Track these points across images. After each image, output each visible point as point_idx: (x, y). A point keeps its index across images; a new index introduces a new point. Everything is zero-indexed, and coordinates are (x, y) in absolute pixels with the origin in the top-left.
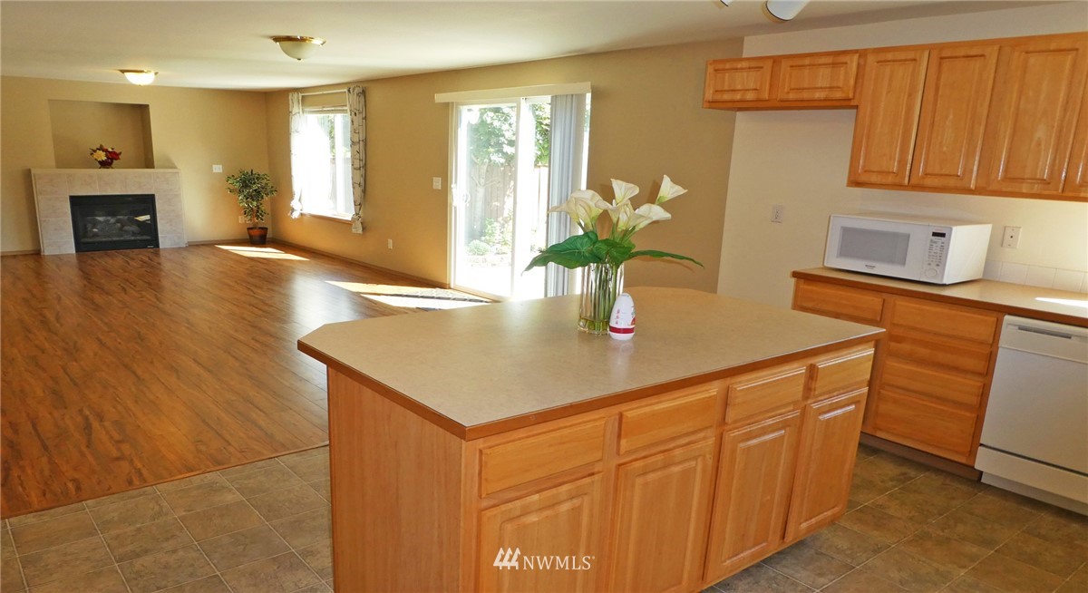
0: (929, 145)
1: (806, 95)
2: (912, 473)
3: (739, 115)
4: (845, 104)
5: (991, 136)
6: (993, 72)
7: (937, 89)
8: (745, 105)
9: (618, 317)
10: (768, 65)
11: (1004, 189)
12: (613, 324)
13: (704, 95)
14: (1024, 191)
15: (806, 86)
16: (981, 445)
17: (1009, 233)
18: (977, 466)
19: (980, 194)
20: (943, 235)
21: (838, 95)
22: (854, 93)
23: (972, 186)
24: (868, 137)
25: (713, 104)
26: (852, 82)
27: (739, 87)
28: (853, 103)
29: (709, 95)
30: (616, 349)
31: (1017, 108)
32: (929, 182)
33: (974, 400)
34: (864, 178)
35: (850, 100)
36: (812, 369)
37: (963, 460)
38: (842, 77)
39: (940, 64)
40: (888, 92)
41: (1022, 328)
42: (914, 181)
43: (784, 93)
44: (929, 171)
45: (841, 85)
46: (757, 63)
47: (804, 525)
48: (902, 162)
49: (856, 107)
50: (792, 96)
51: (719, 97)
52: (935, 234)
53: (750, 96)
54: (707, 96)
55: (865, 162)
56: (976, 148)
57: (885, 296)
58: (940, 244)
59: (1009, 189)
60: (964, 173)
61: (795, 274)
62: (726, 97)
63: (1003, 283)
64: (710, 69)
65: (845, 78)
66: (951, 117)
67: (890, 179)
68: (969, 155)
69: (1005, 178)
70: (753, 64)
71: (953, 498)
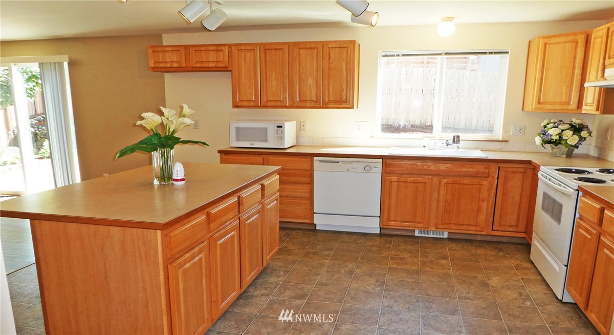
0: (267, 88)
1: (205, 65)
2: (290, 232)
3: (166, 75)
4: (225, 69)
5: (291, 82)
6: (287, 56)
7: (266, 63)
8: (173, 70)
9: (177, 174)
10: (183, 50)
11: (300, 105)
12: (175, 177)
13: (148, 65)
14: (308, 106)
15: (204, 60)
16: (315, 213)
17: (302, 124)
18: (315, 223)
19: (291, 108)
20: (281, 127)
21: (221, 65)
22: (229, 64)
23: (288, 105)
24: (239, 85)
25: (155, 69)
26: (227, 59)
27: (168, 60)
28: (229, 69)
29: (152, 64)
30: (176, 189)
31: (300, 72)
32: (269, 104)
33: (308, 195)
34: (240, 104)
35: (227, 67)
36: (263, 186)
37: (308, 221)
38: (221, 57)
39: (265, 52)
40: (245, 64)
41: (321, 161)
42: (263, 104)
43: (193, 64)
44: (269, 99)
45: (221, 60)
46: (176, 49)
47: (268, 257)
48: (256, 96)
49: (230, 71)
50: (198, 65)
51: (157, 65)
52: (278, 127)
53: (175, 65)
54: (150, 64)
55: (239, 96)
56: (286, 88)
57: (264, 156)
58: (280, 131)
59: (302, 105)
60: (283, 99)
61: (219, 152)
62: (162, 65)
63: (304, 146)
64: (150, 51)
65: (224, 56)
66: (274, 75)
67: (252, 104)
68: (284, 92)
69: (300, 101)
70: (174, 49)
71: (310, 238)
